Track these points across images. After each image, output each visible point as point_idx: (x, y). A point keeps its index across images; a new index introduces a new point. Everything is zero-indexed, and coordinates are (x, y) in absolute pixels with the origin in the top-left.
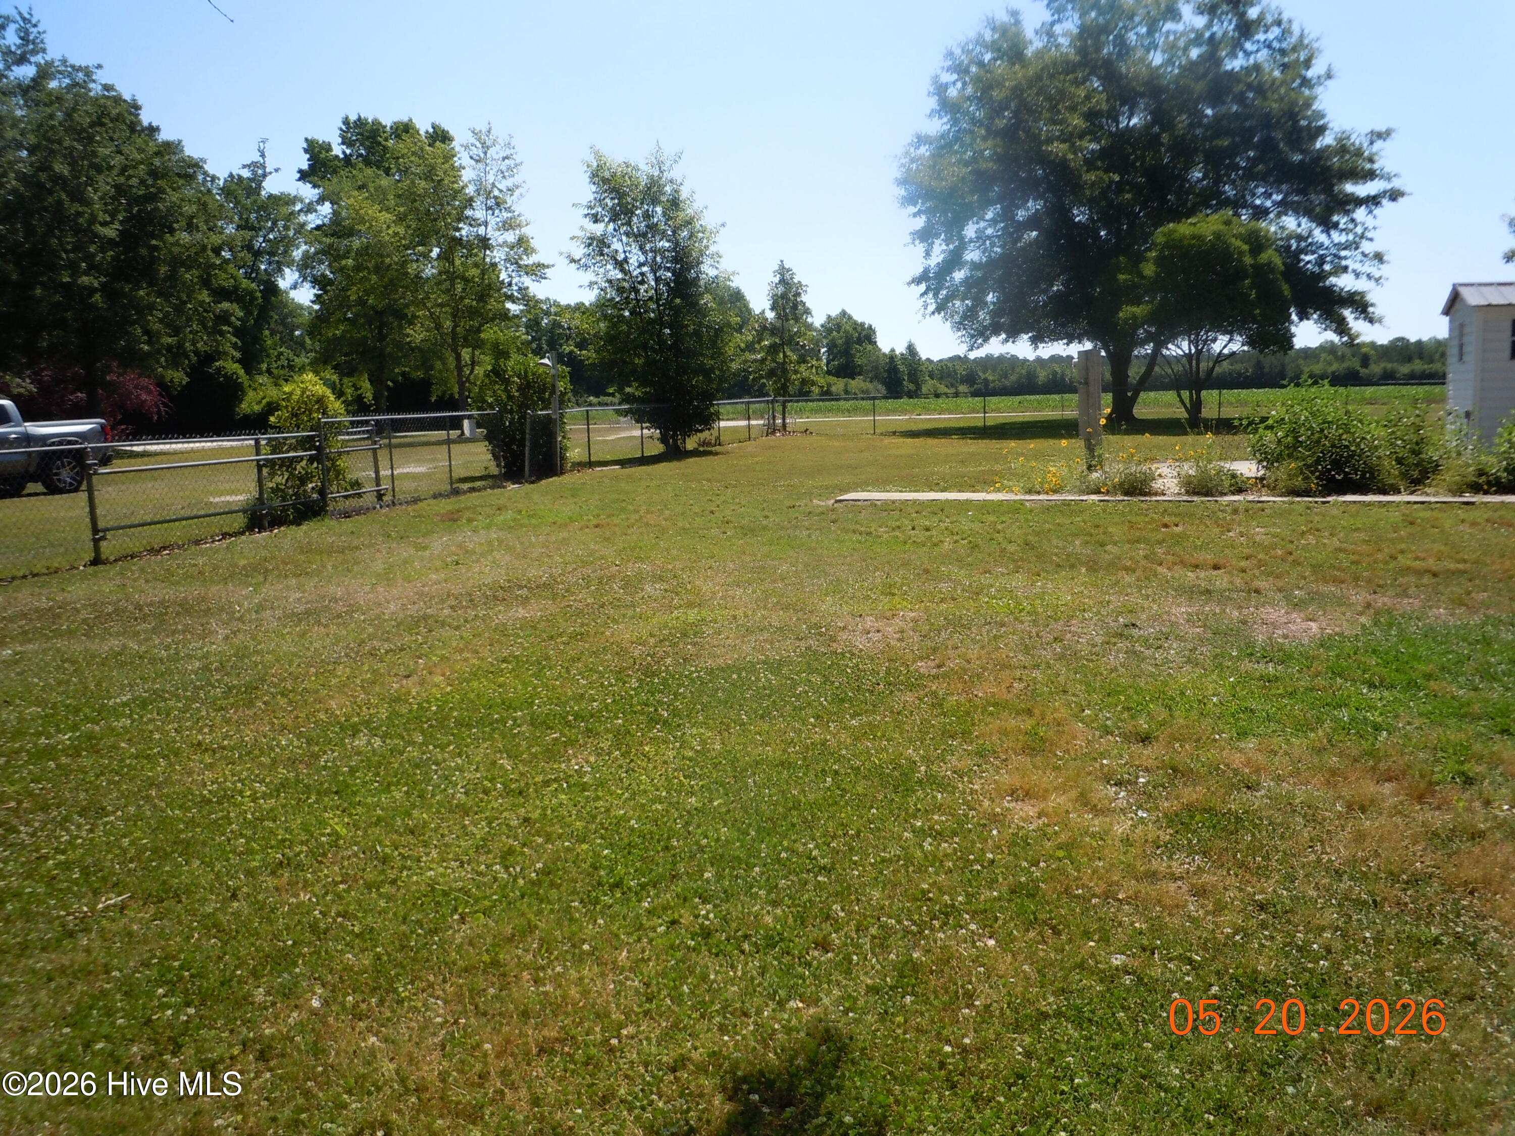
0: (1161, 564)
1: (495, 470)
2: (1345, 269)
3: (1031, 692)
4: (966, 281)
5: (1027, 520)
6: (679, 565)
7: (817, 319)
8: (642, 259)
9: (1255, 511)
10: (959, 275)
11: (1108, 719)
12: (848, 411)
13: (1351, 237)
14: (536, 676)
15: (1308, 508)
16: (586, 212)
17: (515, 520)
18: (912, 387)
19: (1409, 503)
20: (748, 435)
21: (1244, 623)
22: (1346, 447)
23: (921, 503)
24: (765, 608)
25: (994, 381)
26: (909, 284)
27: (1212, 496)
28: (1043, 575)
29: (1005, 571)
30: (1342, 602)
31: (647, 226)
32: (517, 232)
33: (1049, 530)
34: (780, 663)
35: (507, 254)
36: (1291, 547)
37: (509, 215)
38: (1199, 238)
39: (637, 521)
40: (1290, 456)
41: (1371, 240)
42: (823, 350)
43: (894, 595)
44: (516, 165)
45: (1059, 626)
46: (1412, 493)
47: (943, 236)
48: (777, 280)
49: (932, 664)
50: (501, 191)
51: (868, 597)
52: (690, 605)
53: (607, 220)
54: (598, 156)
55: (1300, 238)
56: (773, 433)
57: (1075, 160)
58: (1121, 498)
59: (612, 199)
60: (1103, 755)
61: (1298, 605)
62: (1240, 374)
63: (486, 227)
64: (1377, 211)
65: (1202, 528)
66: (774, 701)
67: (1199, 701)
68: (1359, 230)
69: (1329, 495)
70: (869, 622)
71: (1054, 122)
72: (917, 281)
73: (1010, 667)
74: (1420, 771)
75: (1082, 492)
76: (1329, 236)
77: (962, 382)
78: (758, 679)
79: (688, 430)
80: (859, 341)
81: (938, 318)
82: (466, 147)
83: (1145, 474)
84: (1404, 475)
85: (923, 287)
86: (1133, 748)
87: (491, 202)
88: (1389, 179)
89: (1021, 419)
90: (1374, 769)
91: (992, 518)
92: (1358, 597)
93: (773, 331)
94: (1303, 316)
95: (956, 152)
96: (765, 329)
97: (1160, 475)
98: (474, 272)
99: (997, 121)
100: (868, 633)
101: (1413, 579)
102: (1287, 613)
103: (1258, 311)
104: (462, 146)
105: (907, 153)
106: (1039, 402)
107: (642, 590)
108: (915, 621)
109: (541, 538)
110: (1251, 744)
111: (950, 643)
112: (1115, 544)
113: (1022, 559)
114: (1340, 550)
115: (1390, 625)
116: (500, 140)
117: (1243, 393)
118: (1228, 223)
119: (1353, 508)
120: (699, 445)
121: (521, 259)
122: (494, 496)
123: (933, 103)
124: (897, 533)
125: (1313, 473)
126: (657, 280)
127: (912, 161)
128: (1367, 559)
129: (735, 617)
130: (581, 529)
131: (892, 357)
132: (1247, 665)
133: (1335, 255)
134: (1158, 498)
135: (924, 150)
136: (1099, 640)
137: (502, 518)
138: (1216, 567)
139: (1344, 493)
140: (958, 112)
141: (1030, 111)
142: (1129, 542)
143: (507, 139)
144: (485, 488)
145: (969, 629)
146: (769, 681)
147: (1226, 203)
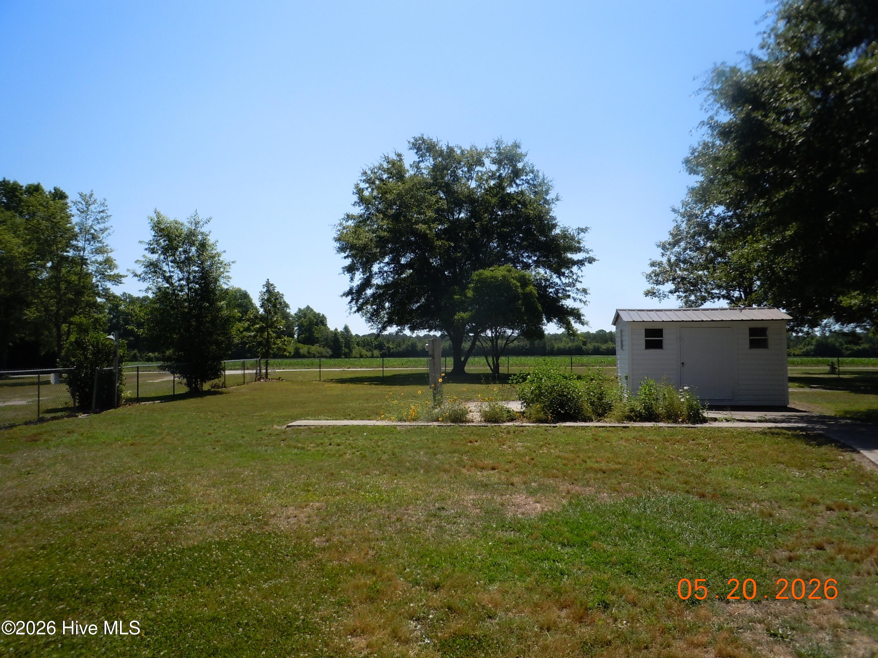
0: (464, 467)
1: (71, 404)
2: (569, 296)
3: (378, 558)
4: (373, 295)
5: (396, 438)
6: (179, 472)
7: (293, 311)
8: (181, 276)
9: (518, 432)
10: (369, 292)
11: (418, 574)
12: (308, 365)
13: (571, 280)
14: (61, 560)
15: (546, 430)
16: (147, 246)
17: (77, 440)
18: (347, 350)
19: (596, 427)
20: (243, 381)
21: (502, 505)
22: (566, 396)
23: (338, 428)
24: (228, 502)
25: (393, 348)
26: (342, 296)
27: (498, 423)
28: (399, 475)
29: (378, 473)
30: (555, 490)
31: (185, 258)
32: (105, 255)
33: (407, 445)
34: (227, 544)
35: (97, 267)
36: (534, 455)
37: (100, 245)
38: (496, 278)
39: (159, 441)
40: (537, 401)
41: (581, 282)
42: (296, 328)
43: (309, 491)
44: (107, 217)
45: (402, 510)
46: (598, 421)
47: (361, 270)
48: (265, 290)
49: (323, 539)
50: (95, 230)
51: (292, 493)
52: (180, 501)
53: (160, 252)
54: (158, 214)
55: (546, 280)
56: (259, 379)
57: (431, 234)
58: (449, 424)
59: (165, 241)
60: (411, 601)
61: (532, 493)
62: (523, 348)
63: (84, 252)
64: (583, 268)
65: (490, 443)
66: (218, 572)
67: (471, 559)
68: (575, 277)
69: (557, 422)
70: (291, 510)
71: (420, 213)
72: (347, 294)
73: (369, 540)
74: (581, 602)
75: (429, 421)
76: (560, 279)
77: (375, 348)
78: (212, 555)
79: (205, 378)
80: (317, 324)
81: (358, 315)
82: (75, 203)
83: (462, 410)
84: (595, 412)
85: (349, 298)
86: (430, 593)
87: (89, 237)
88: (588, 252)
89: (405, 372)
90: (557, 601)
91: (376, 437)
92: (564, 487)
93: (262, 319)
94: (549, 320)
95: (369, 225)
96: (257, 318)
97: (470, 411)
98: (74, 278)
99: (389, 210)
100: (289, 518)
101: (592, 475)
102: (526, 498)
103: (525, 318)
104: (73, 202)
105: (341, 224)
106: (416, 362)
107: (151, 491)
108: (319, 509)
109: (92, 454)
110: (494, 587)
111: (336, 524)
112: (442, 454)
113: (388, 465)
114: (559, 457)
115: (577, 506)
116: (98, 201)
117: (523, 359)
118: (509, 271)
119: (568, 431)
120: (212, 387)
121: (106, 271)
122: (67, 423)
123: (355, 198)
124: (320, 448)
125: (549, 410)
126: (190, 289)
127: (344, 228)
128: (572, 463)
129: (207, 510)
130: (121, 447)
131: (335, 333)
132: (500, 534)
133: (563, 289)
134: (470, 424)
135: (351, 223)
136: (423, 518)
137: (68, 439)
138: (493, 469)
139: (566, 421)
140: (369, 204)
141: (407, 207)
142: (450, 452)
143: (102, 201)
144: (62, 417)
145: (350, 513)
146: (217, 556)
147: (509, 260)
